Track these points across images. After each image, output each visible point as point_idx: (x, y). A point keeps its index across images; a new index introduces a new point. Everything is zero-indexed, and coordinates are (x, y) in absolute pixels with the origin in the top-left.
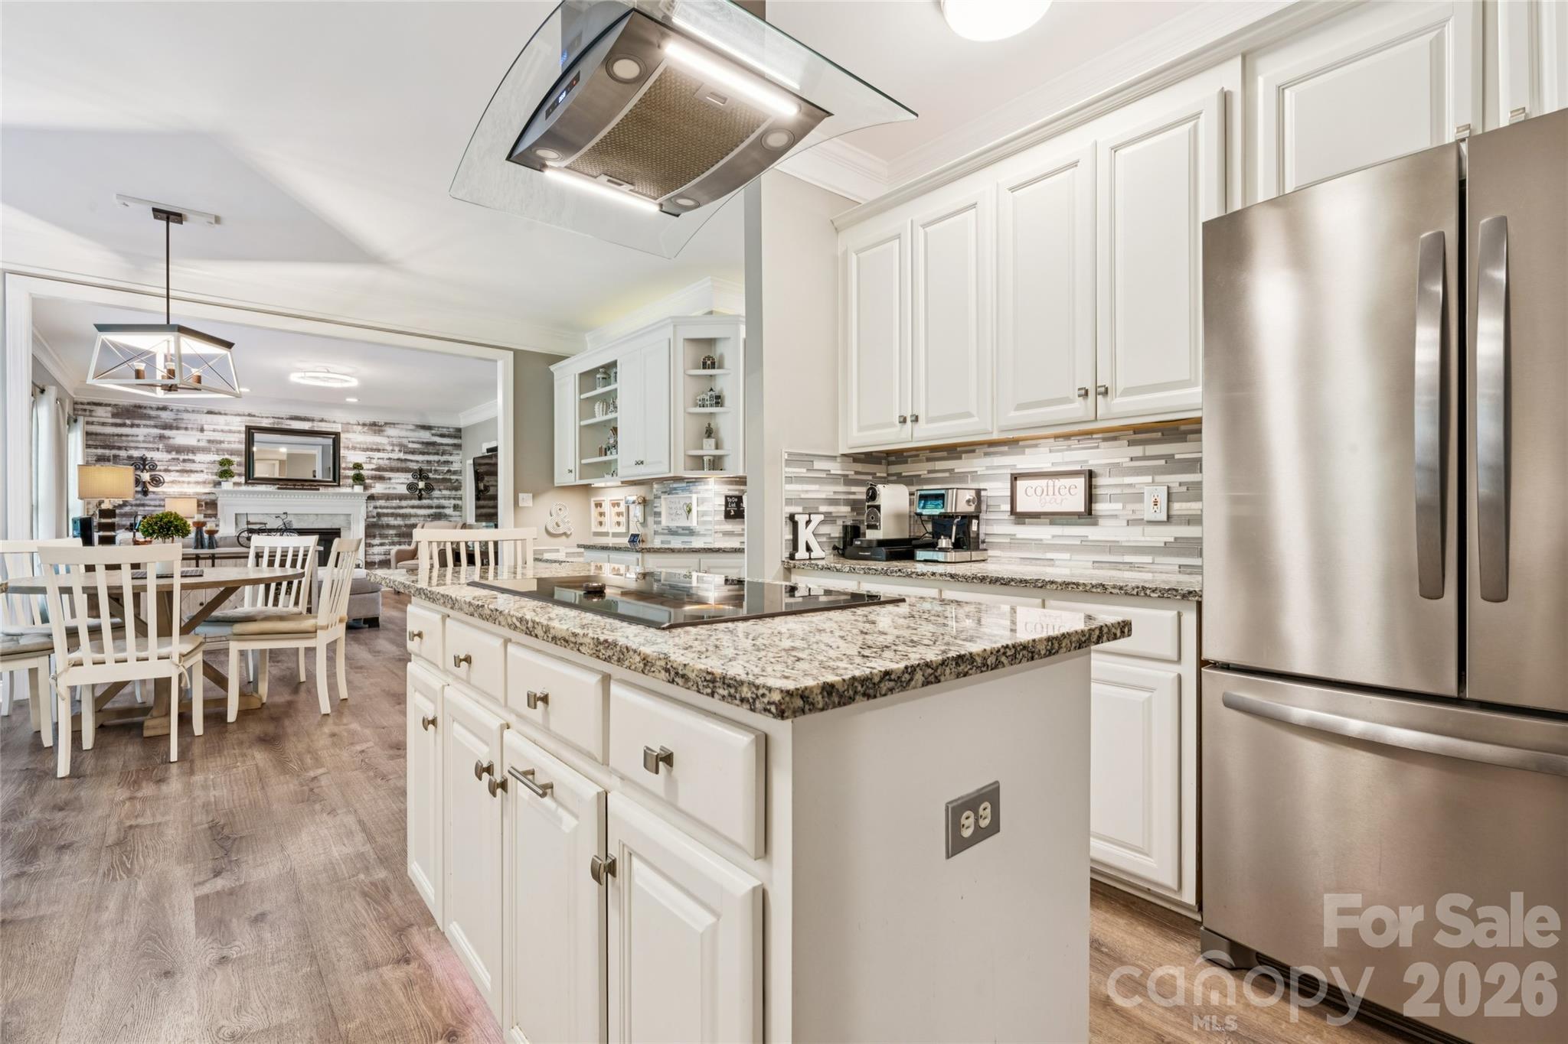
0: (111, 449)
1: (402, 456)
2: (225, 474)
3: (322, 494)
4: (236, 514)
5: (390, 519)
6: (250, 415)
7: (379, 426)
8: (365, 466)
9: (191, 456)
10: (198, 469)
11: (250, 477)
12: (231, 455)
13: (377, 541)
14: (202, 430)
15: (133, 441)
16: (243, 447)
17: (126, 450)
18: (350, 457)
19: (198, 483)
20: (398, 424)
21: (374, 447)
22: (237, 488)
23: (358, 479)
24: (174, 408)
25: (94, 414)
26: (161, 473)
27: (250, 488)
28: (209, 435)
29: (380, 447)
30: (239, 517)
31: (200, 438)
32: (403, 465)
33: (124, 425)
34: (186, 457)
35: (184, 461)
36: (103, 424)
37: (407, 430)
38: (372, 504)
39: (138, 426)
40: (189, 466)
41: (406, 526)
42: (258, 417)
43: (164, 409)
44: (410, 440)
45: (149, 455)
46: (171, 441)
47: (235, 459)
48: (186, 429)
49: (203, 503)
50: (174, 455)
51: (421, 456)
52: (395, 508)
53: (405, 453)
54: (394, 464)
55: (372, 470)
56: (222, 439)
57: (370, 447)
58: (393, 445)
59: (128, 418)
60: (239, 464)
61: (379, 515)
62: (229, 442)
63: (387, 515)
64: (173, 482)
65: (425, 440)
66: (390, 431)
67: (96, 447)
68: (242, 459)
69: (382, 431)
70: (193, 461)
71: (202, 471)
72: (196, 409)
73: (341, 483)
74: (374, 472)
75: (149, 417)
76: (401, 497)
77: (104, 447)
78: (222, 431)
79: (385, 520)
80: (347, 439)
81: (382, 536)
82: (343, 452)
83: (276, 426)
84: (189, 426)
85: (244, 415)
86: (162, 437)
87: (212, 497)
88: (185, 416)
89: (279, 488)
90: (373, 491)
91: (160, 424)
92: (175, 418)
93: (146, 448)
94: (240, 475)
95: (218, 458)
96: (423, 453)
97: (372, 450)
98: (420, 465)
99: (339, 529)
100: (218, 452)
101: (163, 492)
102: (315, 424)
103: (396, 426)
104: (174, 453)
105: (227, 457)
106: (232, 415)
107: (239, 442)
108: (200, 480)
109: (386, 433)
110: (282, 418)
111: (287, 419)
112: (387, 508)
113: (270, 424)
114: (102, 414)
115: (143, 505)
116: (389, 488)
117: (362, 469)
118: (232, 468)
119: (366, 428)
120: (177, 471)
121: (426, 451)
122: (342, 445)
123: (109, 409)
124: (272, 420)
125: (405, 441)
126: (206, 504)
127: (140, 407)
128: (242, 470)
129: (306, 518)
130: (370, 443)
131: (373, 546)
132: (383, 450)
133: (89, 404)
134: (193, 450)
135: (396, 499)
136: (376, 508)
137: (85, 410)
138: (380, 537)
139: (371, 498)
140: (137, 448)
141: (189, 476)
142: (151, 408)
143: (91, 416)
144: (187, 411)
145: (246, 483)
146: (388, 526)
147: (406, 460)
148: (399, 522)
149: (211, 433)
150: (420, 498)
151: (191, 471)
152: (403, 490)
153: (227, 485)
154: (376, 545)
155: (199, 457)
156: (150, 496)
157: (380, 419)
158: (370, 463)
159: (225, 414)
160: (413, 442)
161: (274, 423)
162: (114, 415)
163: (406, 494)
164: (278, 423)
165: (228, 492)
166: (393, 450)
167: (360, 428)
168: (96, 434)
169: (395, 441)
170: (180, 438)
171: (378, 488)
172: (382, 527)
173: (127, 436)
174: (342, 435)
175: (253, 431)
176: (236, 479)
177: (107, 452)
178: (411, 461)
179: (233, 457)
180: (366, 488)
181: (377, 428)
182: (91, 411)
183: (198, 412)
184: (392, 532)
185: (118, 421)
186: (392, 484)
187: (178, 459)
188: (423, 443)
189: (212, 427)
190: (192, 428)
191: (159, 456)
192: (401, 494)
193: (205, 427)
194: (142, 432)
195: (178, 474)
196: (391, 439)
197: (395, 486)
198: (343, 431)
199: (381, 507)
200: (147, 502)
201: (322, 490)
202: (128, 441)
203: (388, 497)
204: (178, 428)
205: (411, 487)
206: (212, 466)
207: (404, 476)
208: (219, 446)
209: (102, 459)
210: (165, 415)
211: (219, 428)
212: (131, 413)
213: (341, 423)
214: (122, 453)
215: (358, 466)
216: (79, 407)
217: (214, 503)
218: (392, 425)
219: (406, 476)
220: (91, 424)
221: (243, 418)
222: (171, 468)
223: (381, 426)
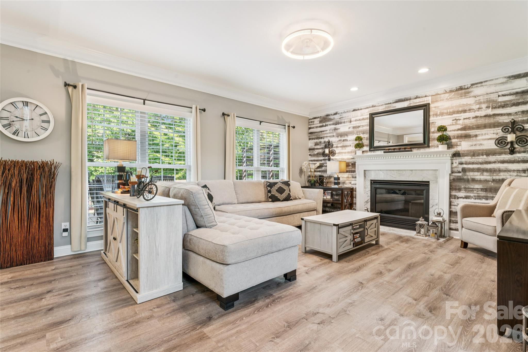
0: (319, 139)
1: (490, 112)
2: (359, 146)
3: (415, 154)
4: (365, 171)
5: (476, 173)
6: (373, 106)
7: (465, 89)
8: (449, 128)
9: (346, 138)
10: (349, 145)
11: (372, 148)
12: (363, 133)
13: (462, 194)
15: (326, 134)
16: (368, 128)
17: (323, 138)
18: (437, 122)
19: (348, 153)
20: (486, 81)
21: (460, 109)
22: (365, 154)
23: (443, 139)
24: (340, 112)
25: (314, 123)
26: (335, 149)
27: (372, 153)
28: (354, 124)
29: (467, 108)
30: (366, 172)
31: (350, 126)
32: (492, 120)
33: (323, 126)
34: (344, 139)
35: (344, 141)
36: (317, 127)
37: (496, 85)
38: (457, 160)
39: (327, 125)
40: (345, 143)
41: (494, 181)
42: (377, 106)
43: (336, 114)
44: (500, 94)
45: (331, 139)
46: (339, 131)
48: (344, 122)
49: (351, 164)
50: (339, 138)
51: (514, 107)
52: (481, 163)
53: (494, 108)
54: (481, 121)
55: (458, 130)
56: (359, 125)
57: (456, 109)
58: (480, 103)
59: (324, 122)
60: (366, 139)
61: (464, 170)
62: (362, 126)
63: (473, 170)
64: (339, 153)
65: (519, 90)
66: (477, 91)
67: (314, 139)
68: (367, 136)
69: (469, 93)
70: (347, 140)
71: (350, 146)
72: (348, 110)
73: (430, 145)
74: (460, 132)
75: (331, 120)
76: (489, 153)
77: (317, 138)
78: (360, 120)
79: (471, 175)
80: (435, 107)
81: (466, 189)
82: (432, 119)
85: (370, 107)
86: (335, 129)
88: (344, 115)
89: (384, 152)
90: (459, 149)
91: (334, 122)
92: (340, 117)
93: (330, 136)
94: (366, 146)
95: (356, 137)
96: (517, 104)
97: (458, 112)
98: (512, 117)
99: (429, 182)
100: (356, 133)
101: (335, 159)
102: (412, 101)
103: (483, 84)
104: (339, 137)
105: (360, 135)
106: (364, 109)
107: (367, 125)
108: (348, 151)
109: (472, 94)
110: (390, 103)
111: (393, 103)
112: (473, 163)
113: (384, 109)
114: (317, 121)
116: (475, 145)
117: (447, 130)
118: (362, 142)
119: (453, 93)
120: (341, 147)
121: (520, 101)
122: (431, 113)
123: (319, 119)
124: (384, 106)
125: (494, 97)
126: (352, 164)
127: (328, 115)
128: (368, 142)
129: (404, 172)
130: (456, 107)
131: (458, 198)
132: (470, 110)
134: (346, 134)
135: (483, 155)
136: (461, 164)
137: (312, 122)
138: (466, 190)
139: (456, 155)
140: (327, 137)
141: (345, 149)
142: (332, 115)
143: (313, 124)
144: (345, 112)
145: (370, 150)
146: (474, 180)
147: (495, 115)
148: (486, 176)
149: (355, 122)
150: (512, 152)
151: (346, 146)
152: (491, 145)
153: (359, 153)
154: (461, 198)
157: (466, 82)
158: (456, 124)
159: (361, 109)
160: (503, 95)
161: (386, 108)
162: (320, 122)
163: (496, 149)
164: (388, 107)
165: (359, 157)
166: (480, 109)
167: (447, 95)
168: (315, 133)
169: (482, 99)
170: (343, 128)
171: (464, 146)
172: (468, 181)
173: (324, 131)
174: (431, 106)
175: (374, 116)
176: (364, 148)
177: (318, 141)
178: (501, 115)
179: (364, 135)
180: (450, 146)
181: (463, 91)
182: (313, 122)
183: (349, 112)
184: (477, 186)
185: (321, 124)
186: (479, 140)
187: (341, 140)
188: (517, 93)
189: (355, 119)
190: (347, 122)
191: (334, 140)
192: (489, 150)
193: (352, 120)
194: (329, 128)
195: (341, 148)
196: (477, 98)
197: (482, 142)
198: (433, 102)
199: (466, 164)
201: (414, 151)
202: (324, 134)
203: (474, 154)
204: (341, 123)
205: (500, 142)
206: (353, 142)
207: (492, 132)
208: (358, 129)
209: (316, 144)
210: (337, 117)
211: (358, 118)
212: (325, 119)
213: (431, 96)
214: (322, 140)
215: (442, 129)
216: (310, 121)
217: (354, 165)
218: (480, 85)
219: (495, 132)
220: (313, 128)
221: (370, 109)
222: (339, 145)
223: (467, 88)
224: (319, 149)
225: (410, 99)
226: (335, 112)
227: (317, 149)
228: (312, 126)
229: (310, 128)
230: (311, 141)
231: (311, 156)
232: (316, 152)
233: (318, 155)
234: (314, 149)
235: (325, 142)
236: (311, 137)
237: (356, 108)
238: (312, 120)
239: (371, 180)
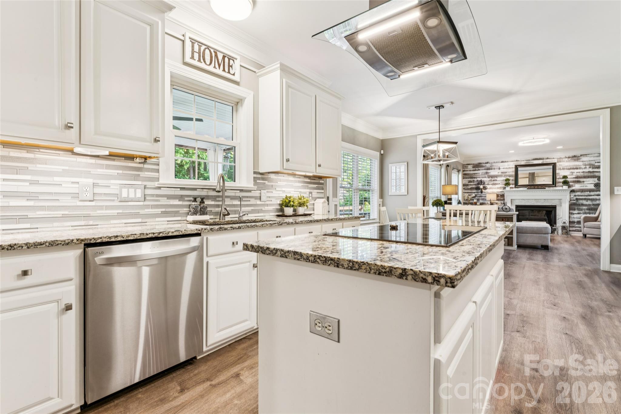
1: (591, 170)
2: (507, 184)
3: (547, 190)
4: (511, 199)
5: (584, 201)
6: (517, 161)
7: (577, 157)
8: (569, 177)
9: (496, 179)
10: (498, 183)
11: (516, 185)
13: (576, 212)
14: (499, 169)
16: (514, 173)
17: (476, 178)
18: (561, 173)
19: (498, 188)
20: (588, 154)
21: (575, 167)
22: (512, 189)
23: (566, 183)
24: (491, 162)
25: (468, 168)
26: (487, 185)
27: (517, 189)
28: (502, 170)
29: (578, 167)
30: (512, 200)
31: (499, 172)
32: (592, 174)
33: (476, 170)
34: (494, 179)
35: (494, 180)
36: (470, 171)
37: (594, 157)
38: (573, 194)
39: (480, 170)
40: (495, 182)
41: (593, 205)
42: (520, 161)
43: (487, 163)
44: (596, 161)
45: (483, 179)
46: (490, 174)
47: (511, 178)
48: (494, 169)
50: (490, 179)
52: (587, 196)
53: (593, 168)
54: (586, 174)
56: (506, 171)
57: (572, 167)
58: (586, 165)
59: (477, 168)
60: (512, 180)
61: (577, 199)
62: (509, 172)
63: (582, 199)
64: (490, 188)
66: (584, 159)
67: (468, 178)
68: (513, 178)
69: (579, 159)
70: (496, 180)
71: (499, 184)
73: (557, 185)
74: (574, 179)
75: (483, 166)
76: (590, 190)
77: (471, 178)
78: (506, 168)
79: (581, 202)
80: (559, 165)
81: (578, 209)
82: (557, 171)
83: (527, 164)
84: (495, 168)
86: (487, 173)
87: (503, 193)
88: (494, 164)
89: (528, 189)
90: (573, 188)
91: (486, 168)
92: (490, 165)
93: (482, 177)
94: (513, 184)
95: (505, 178)
97: (573, 169)
99: (556, 206)
100: (505, 176)
102: (544, 160)
103: (587, 156)
105: (508, 178)
106: (510, 161)
107: (513, 172)
108: (499, 187)
109: (581, 160)
110: (530, 160)
112: (582, 196)
114: (470, 167)
115: (481, 196)
116: (583, 186)
117: (567, 178)
118: (510, 182)
119: (570, 158)
120: (491, 184)
122: (557, 168)
123: (472, 165)
124: (525, 162)
125: (593, 163)
126: (501, 195)
127: (480, 163)
128: (514, 182)
129: (540, 200)
130: (572, 166)
131: (574, 214)
132: (580, 168)
133: (467, 165)
134: (496, 176)
135: (587, 192)
136: (575, 196)
137: (465, 167)
138: (578, 210)
139: (573, 191)
140: (479, 177)
141: (495, 186)
142: (484, 163)
144: (494, 163)
145: (515, 187)
146: (583, 205)
147: (593, 172)
148: (589, 202)
151: (496, 184)
152: (592, 187)
153: (508, 189)
154: (575, 214)
155: (498, 179)
156: (483, 193)
157: (578, 154)
158: (572, 175)
159: (508, 162)
160: (598, 162)
162: (473, 167)
163: (594, 189)
164: (528, 162)
165: (508, 191)
166: (585, 168)
167: (567, 159)
168: (469, 174)
169: (586, 163)
170: (492, 173)
171: (577, 187)
172: (579, 205)
173: (477, 173)
174: (557, 164)
175: (518, 167)
176: (511, 186)
177: (471, 179)
180: (569, 187)
181: (576, 158)
183: (498, 162)
184: (584, 208)
185: (474, 169)
186: (585, 184)
187: (492, 180)
189: (503, 167)
190: (496, 169)
191: (486, 180)
192: (591, 189)
193: (501, 168)
194: (481, 172)
196: (584, 163)
197: (587, 185)
198: (558, 162)
199: (578, 196)
200: (483, 195)
201: (547, 189)
202: (477, 175)
203: (582, 191)
204: (492, 169)
205: (596, 185)
206: (503, 182)
207: (592, 180)
208: (505, 174)
209: (470, 182)
210: (488, 165)
211: (505, 167)
212: (478, 166)
213: (557, 159)
214: (475, 180)
215: (565, 177)
216: (465, 166)
217: (503, 196)
218: (585, 156)
219: (594, 180)
220: (467, 171)
221: (514, 162)
222: (490, 183)
223: (578, 157)
224: (472, 185)
225: (543, 159)
226: (486, 161)
227: (471, 185)
228: (466, 169)
229: (464, 171)
230: (465, 179)
231: (465, 189)
232: (470, 187)
233: (471, 189)
234: (468, 185)
235: (477, 181)
236: (465, 177)
237: (504, 160)
238: (466, 166)
239: (516, 205)
